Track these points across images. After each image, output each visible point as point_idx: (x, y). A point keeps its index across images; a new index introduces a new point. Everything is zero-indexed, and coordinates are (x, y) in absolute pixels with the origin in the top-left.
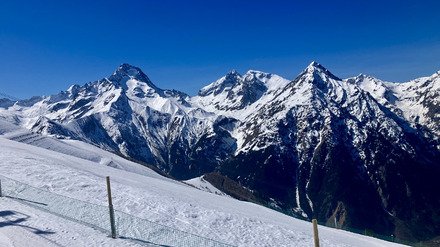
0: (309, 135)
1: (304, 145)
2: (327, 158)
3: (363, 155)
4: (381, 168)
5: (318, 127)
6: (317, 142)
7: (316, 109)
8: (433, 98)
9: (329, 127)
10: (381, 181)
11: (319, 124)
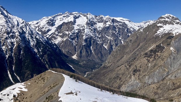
0: (9, 41)
1: (7, 47)
2: (22, 53)
3: (36, 50)
4: (45, 56)
5: (13, 37)
6: (14, 45)
7: (10, 28)
8: (42, 28)
9: (19, 37)
10: (46, 62)
11: (13, 35)
